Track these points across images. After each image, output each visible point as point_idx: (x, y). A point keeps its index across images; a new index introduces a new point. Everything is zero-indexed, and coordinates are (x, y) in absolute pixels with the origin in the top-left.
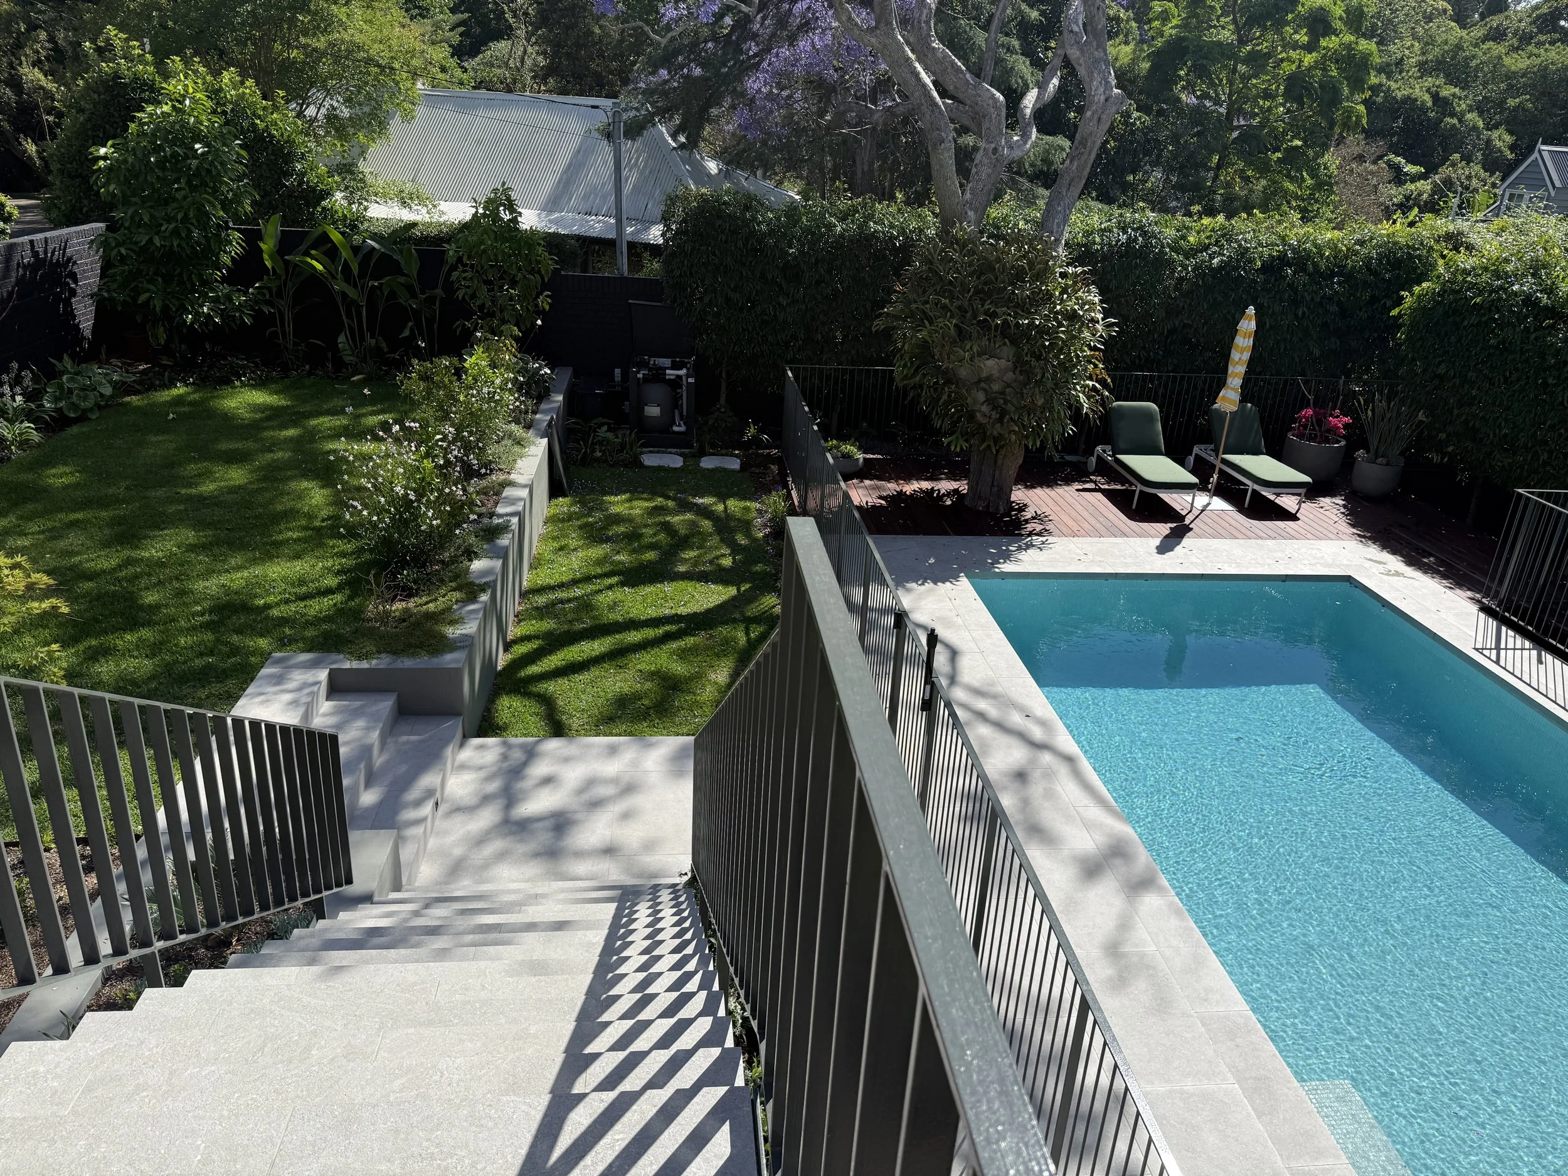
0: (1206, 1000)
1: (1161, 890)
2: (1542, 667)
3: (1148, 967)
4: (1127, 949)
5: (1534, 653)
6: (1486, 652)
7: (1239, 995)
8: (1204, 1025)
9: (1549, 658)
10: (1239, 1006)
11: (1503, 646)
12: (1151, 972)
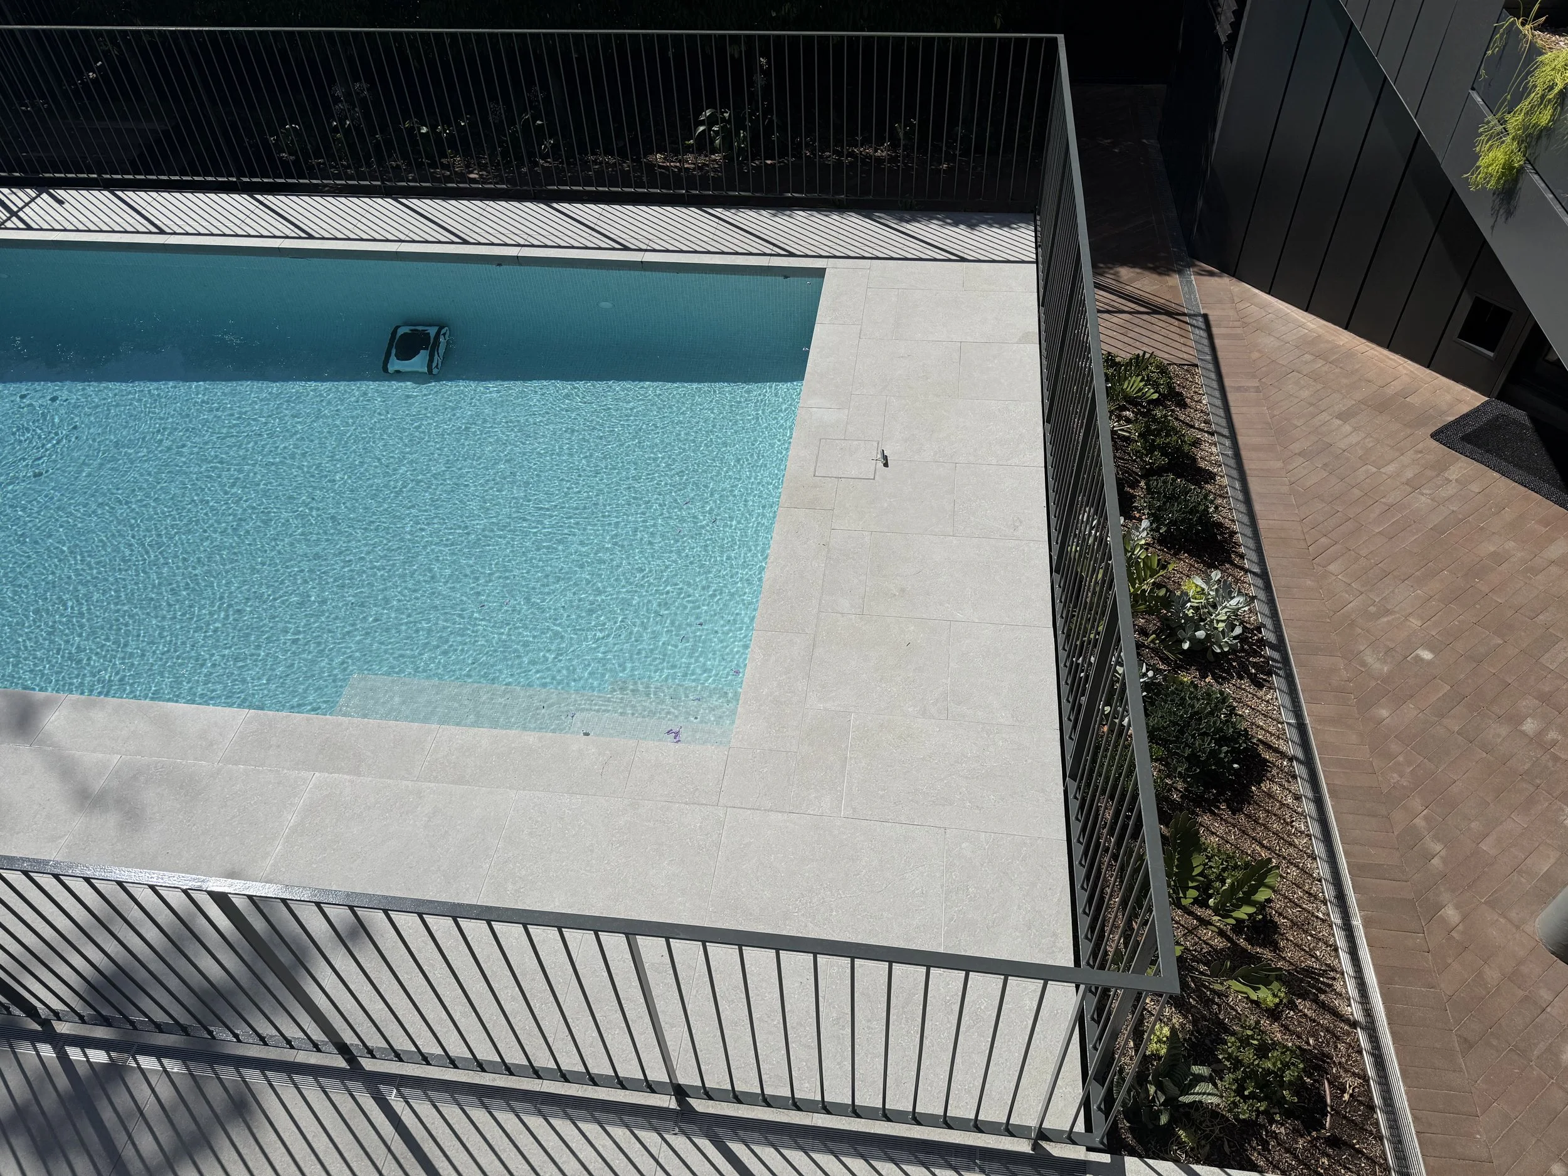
0: (211, 744)
1: (47, 703)
2: (66, 205)
3: (135, 777)
4: (97, 786)
5: (45, 196)
6: (9, 224)
7: (228, 710)
8: (236, 763)
9: (61, 193)
10: (236, 718)
11: (15, 209)
12: (142, 779)
